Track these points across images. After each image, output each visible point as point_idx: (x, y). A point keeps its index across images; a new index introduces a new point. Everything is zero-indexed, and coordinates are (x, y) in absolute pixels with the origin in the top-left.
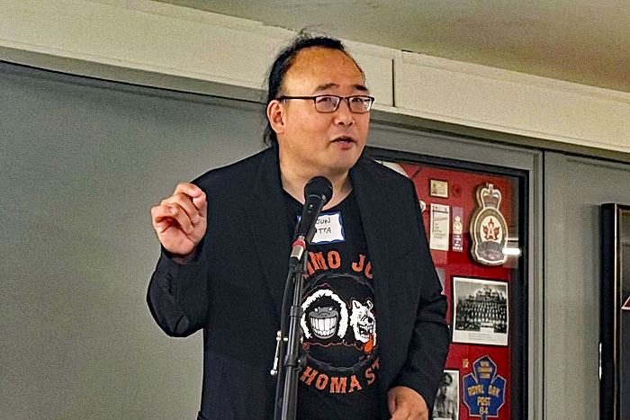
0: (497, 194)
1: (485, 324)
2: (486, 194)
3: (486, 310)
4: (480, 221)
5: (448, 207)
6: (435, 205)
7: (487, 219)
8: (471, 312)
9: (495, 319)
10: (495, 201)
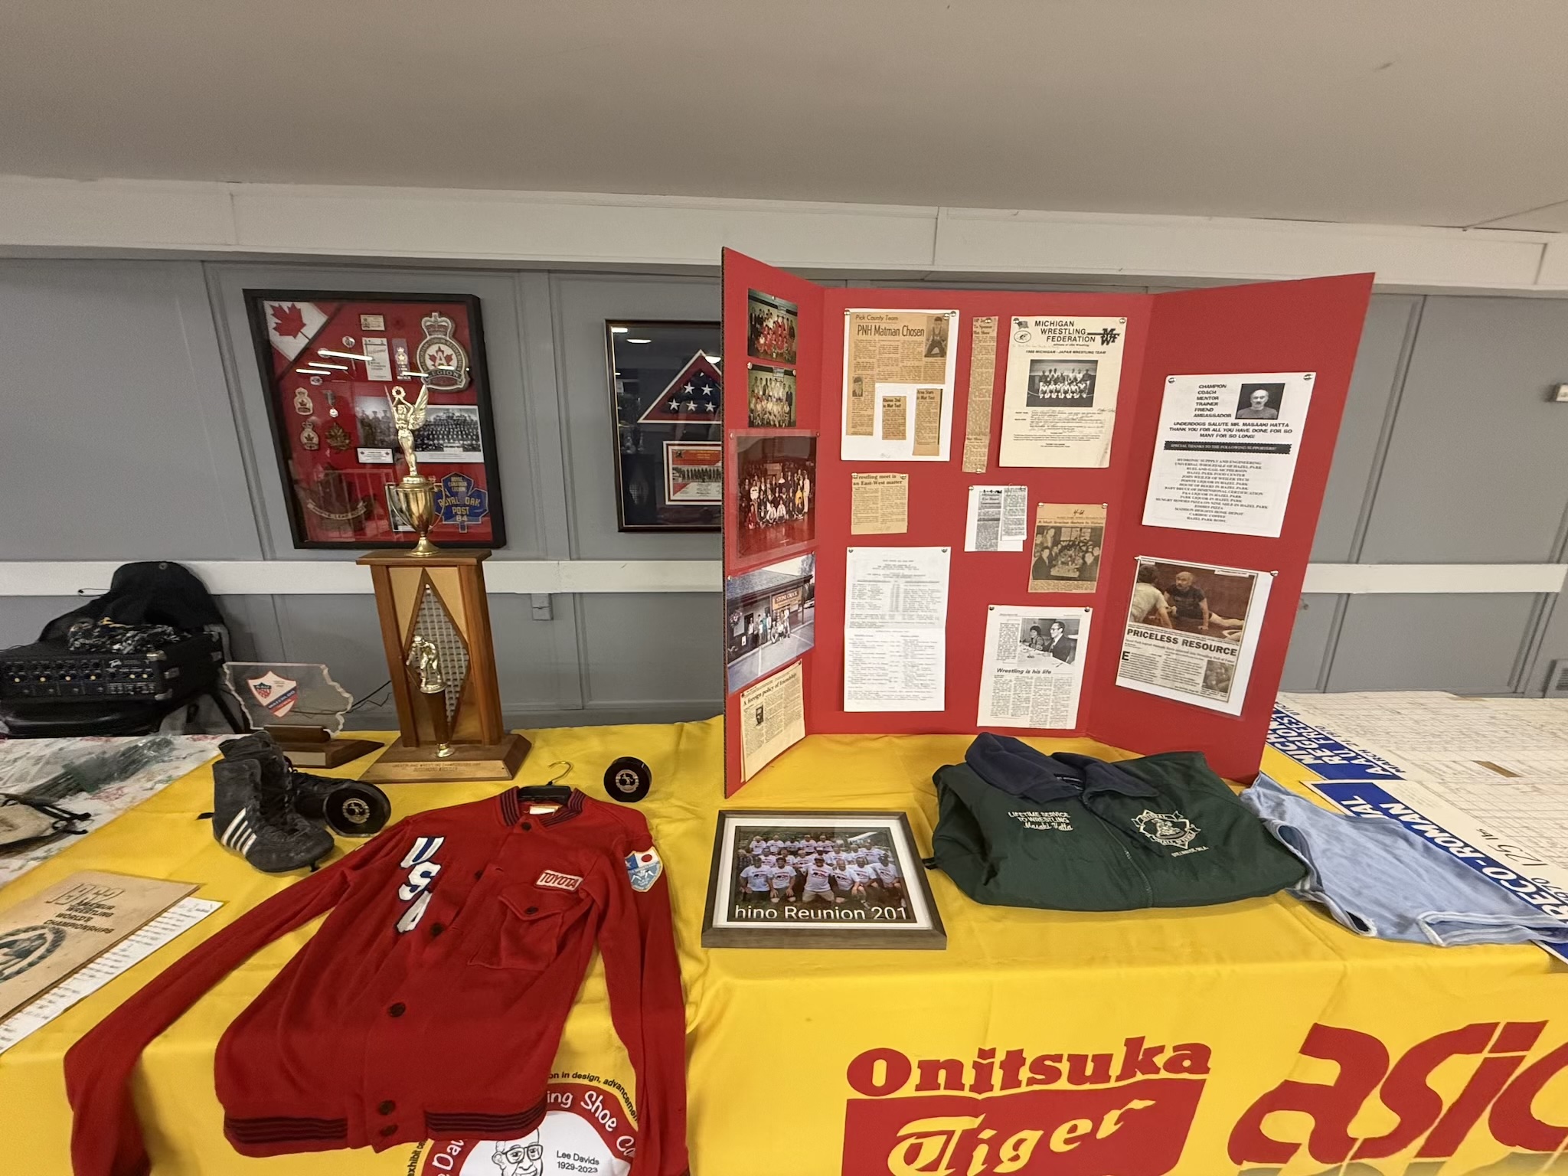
0: (445, 321)
1: (449, 445)
2: (428, 323)
3: (449, 432)
4: (424, 351)
5: (385, 341)
6: (368, 339)
7: (435, 348)
8: (429, 435)
9: (463, 439)
10: (442, 329)
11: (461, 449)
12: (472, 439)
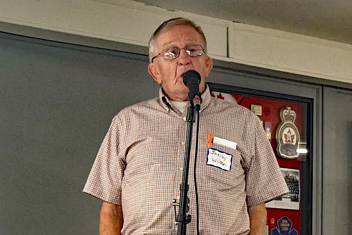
0: (293, 113)
1: (285, 196)
2: (286, 114)
4: (282, 131)
7: (287, 130)
9: (292, 193)
10: (291, 118)
11: (290, 199)
12: (296, 193)
